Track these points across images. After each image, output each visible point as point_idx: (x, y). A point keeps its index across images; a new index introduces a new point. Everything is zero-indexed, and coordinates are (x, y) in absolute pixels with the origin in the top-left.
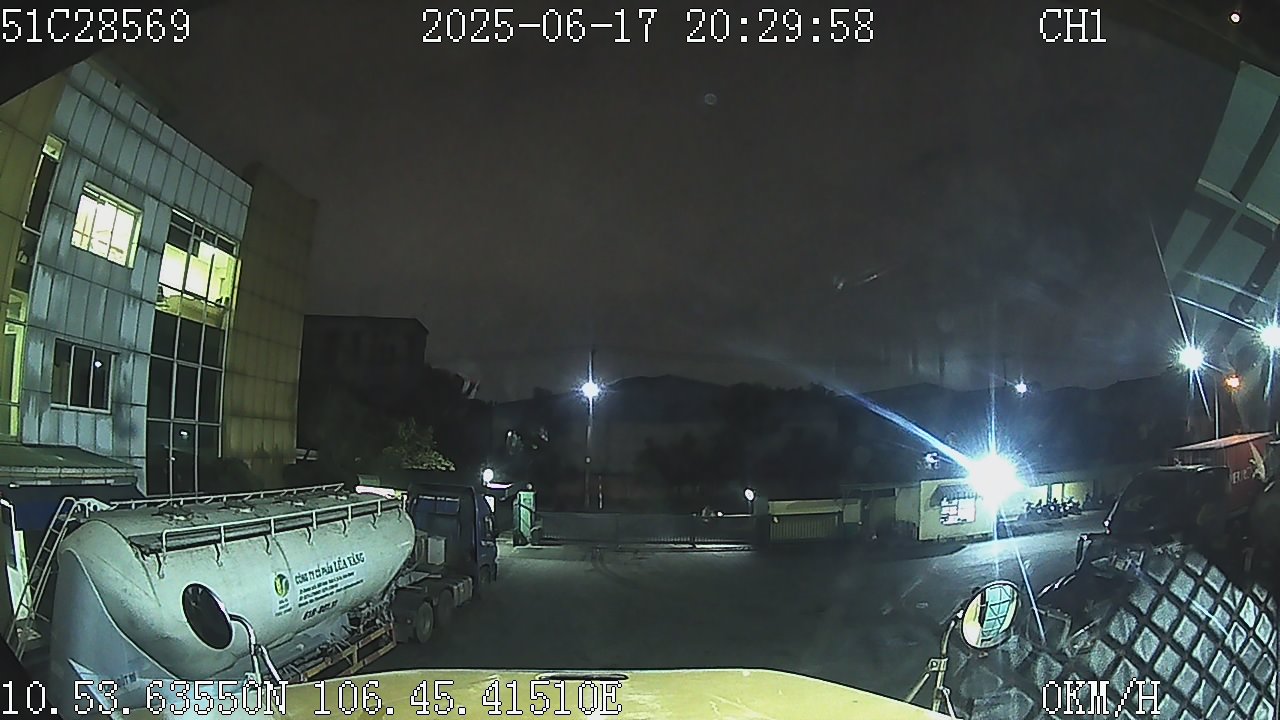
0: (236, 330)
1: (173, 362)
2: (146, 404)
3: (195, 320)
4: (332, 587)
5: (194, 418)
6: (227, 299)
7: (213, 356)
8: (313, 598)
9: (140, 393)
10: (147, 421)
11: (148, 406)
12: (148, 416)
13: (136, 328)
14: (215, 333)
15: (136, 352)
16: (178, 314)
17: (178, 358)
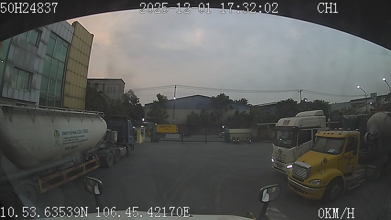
1: (49, 78)
2: (40, 89)
4: (76, 139)
5: (54, 96)
8: (69, 142)
9: (38, 86)
10: (40, 95)
13: (38, 66)
15: (38, 73)
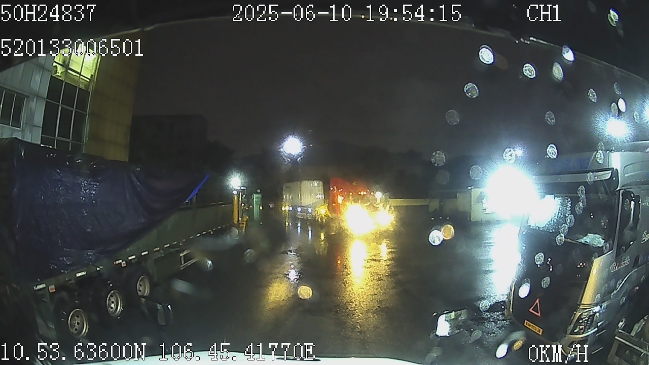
0: (96, 91)
1: (59, 105)
2: (41, 126)
3: (72, 84)
5: (69, 138)
6: (92, 75)
7: (82, 104)
9: (39, 119)
10: (42, 136)
11: (42, 128)
12: (42, 134)
13: (39, 84)
14: (84, 93)
15: (38, 97)
16: (63, 80)
17: (62, 103)
